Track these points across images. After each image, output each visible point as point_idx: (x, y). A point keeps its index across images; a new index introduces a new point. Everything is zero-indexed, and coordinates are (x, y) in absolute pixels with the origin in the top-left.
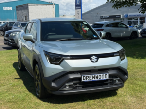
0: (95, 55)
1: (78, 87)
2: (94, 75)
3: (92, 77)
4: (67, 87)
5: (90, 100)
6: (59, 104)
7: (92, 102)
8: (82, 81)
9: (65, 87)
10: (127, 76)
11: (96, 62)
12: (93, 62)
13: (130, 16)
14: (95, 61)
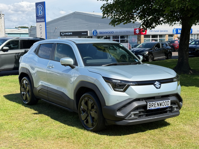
0: (158, 81)
1: (142, 115)
2: (158, 102)
3: (156, 104)
4: (133, 116)
5: (150, 129)
6: (121, 135)
7: (152, 131)
8: (148, 108)
9: (131, 116)
10: (182, 103)
11: (160, 88)
12: (157, 88)
13: (100, 33)
14: (158, 87)
